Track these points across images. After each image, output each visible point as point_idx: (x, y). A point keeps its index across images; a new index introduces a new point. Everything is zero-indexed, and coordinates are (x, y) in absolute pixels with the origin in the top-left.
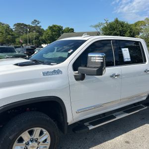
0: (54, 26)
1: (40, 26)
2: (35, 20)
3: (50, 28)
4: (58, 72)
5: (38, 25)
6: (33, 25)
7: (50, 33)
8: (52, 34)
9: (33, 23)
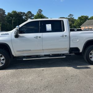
0: (82, 17)
2: (70, 14)
3: (79, 18)
4: (8, 34)
5: (72, 17)
6: (69, 18)
7: (79, 21)
8: (81, 22)
9: (69, 16)
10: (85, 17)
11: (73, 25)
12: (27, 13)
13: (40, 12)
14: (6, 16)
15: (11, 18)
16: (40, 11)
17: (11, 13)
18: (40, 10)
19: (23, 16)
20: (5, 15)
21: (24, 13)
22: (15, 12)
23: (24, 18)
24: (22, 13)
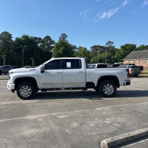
0: (127, 45)
1: (114, 46)
2: (109, 42)
3: (123, 47)
5: (112, 46)
6: (107, 46)
7: (122, 52)
8: (124, 53)
9: (107, 44)
10: (132, 45)
11: (112, 57)
12: (44, 39)
13: (63, 38)
14: (12, 43)
15: (21, 46)
16: (64, 36)
17: (20, 38)
18: (63, 34)
19: (38, 42)
20: (12, 41)
21: (40, 39)
22: (26, 37)
23: (39, 45)
24: (36, 38)
